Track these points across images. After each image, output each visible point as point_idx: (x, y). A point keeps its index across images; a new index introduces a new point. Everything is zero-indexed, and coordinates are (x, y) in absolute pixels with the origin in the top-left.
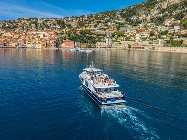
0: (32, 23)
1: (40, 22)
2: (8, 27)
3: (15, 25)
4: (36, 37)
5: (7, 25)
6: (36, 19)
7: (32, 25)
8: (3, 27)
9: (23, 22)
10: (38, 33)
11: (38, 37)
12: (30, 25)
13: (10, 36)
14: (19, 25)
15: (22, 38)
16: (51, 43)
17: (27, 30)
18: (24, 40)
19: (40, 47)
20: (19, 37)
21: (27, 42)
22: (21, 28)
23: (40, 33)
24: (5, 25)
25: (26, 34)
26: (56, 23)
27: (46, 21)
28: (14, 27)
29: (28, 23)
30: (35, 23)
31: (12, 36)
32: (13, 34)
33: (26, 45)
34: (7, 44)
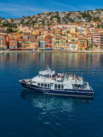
0: (53, 17)
1: (62, 16)
2: (27, 23)
3: (34, 19)
4: (65, 31)
5: (26, 21)
6: (56, 12)
7: (54, 19)
10: (65, 26)
11: (68, 32)
12: (51, 19)
14: (39, 19)
15: (45, 34)
20: (40, 33)
21: (54, 40)
22: (41, 23)
23: (68, 26)
24: (24, 21)
25: (49, 29)
26: (81, 16)
27: (69, 15)
28: (34, 22)
29: (49, 17)
30: (56, 17)
32: (32, 29)
33: (53, 44)
34: (23, 44)
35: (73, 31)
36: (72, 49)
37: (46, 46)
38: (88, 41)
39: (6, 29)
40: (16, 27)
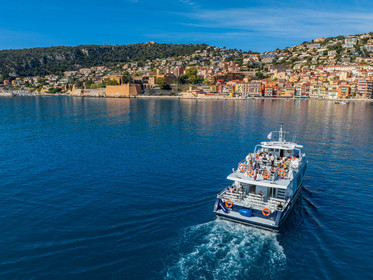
0: (330, 48)
2: (283, 61)
3: (295, 55)
4: (332, 77)
5: (282, 58)
7: (330, 53)
8: (274, 61)
9: (311, 47)
10: (337, 69)
11: (337, 78)
12: (325, 54)
13: (284, 77)
15: (305, 80)
16: (360, 88)
17: (317, 65)
18: (308, 84)
19: (335, 97)
20: (299, 79)
21: (312, 88)
22: (305, 61)
23: (343, 69)
24: (278, 58)
25: (312, 74)
27: (366, 41)
28: (294, 60)
29: (323, 50)
31: (287, 78)
32: (289, 74)
33: (310, 93)
34: (278, 92)
35: (343, 76)
36: (331, 97)
37: (303, 94)
38: (350, 89)
39: (254, 73)
40: (267, 70)
